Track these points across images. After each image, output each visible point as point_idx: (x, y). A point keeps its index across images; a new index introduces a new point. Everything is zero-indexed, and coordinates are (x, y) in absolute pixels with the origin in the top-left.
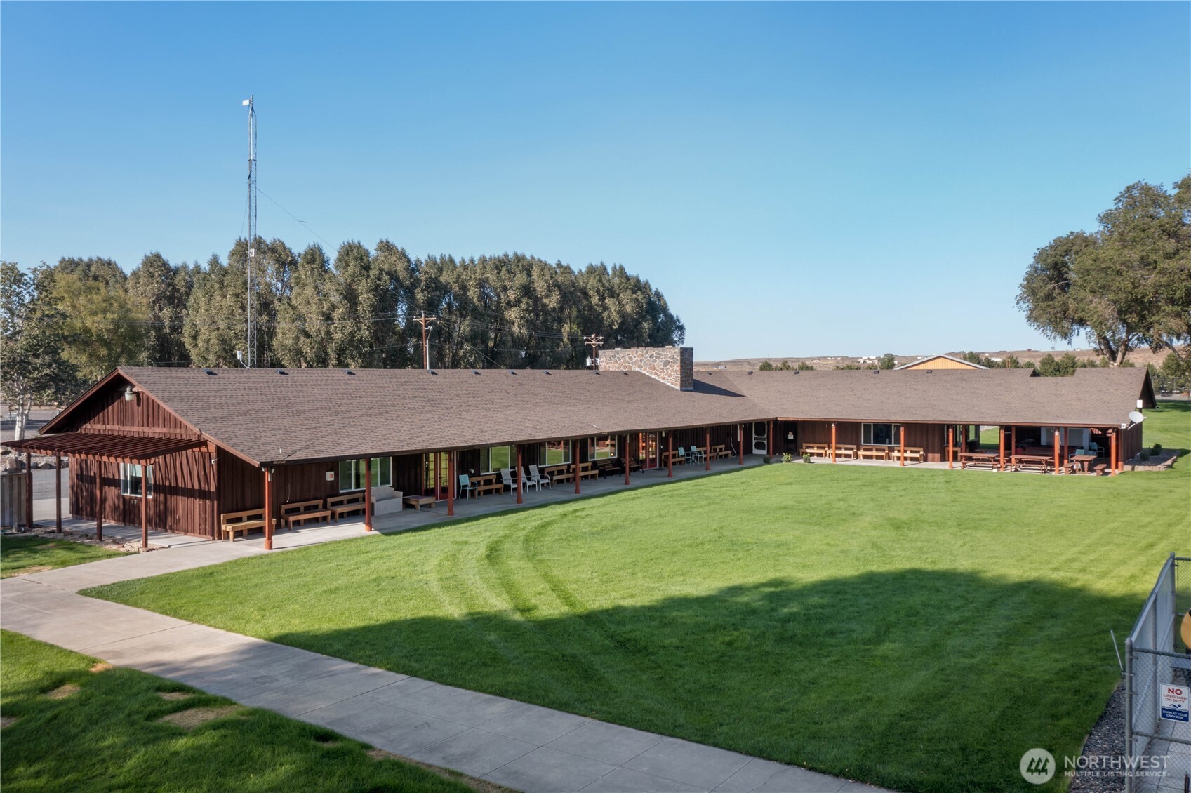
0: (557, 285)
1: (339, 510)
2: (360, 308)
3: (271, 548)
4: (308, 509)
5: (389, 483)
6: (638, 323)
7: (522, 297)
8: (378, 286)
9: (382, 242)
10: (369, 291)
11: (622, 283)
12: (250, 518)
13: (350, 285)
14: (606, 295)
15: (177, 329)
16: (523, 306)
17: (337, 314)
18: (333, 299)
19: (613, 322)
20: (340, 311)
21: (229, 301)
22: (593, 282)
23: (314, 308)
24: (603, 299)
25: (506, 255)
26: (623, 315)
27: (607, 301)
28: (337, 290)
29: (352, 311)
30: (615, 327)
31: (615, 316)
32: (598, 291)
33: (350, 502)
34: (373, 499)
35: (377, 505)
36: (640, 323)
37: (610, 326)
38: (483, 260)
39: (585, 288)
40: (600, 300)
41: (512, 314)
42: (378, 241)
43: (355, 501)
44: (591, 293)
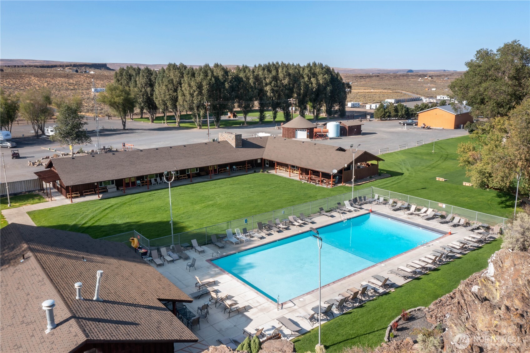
0: (289, 75)
1: (100, 191)
2: (203, 91)
3: (72, 202)
4: (90, 192)
5: (114, 184)
6: (325, 88)
7: (272, 81)
8: (210, 83)
9: (215, 64)
10: (207, 85)
11: (320, 71)
12: (74, 194)
13: (201, 83)
14: (311, 77)
15: (152, 95)
16: (273, 85)
17: (195, 94)
18: (194, 88)
19: (313, 88)
20: (196, 93)
21: (164, 87)
22: (306, 71)
23: (187, 92)
24: (310, 79)
25: (269, 63)
26: (318, 84)
27: (312, 79)
28: (195, 85)
29: (200, 93)
30: (314, 90)
31: (314, 85)
32: (308, 76)
33: (102, 189)
34: (107, 189)
35: (108, 190)
36: (327, 87)
37: (312, 90)
38: (260, 66)
39: (303, 74)
40: (308, 79)
41: (268, 88)
42: (214, 64)
43: (104, 189)
44: (305, 76)
